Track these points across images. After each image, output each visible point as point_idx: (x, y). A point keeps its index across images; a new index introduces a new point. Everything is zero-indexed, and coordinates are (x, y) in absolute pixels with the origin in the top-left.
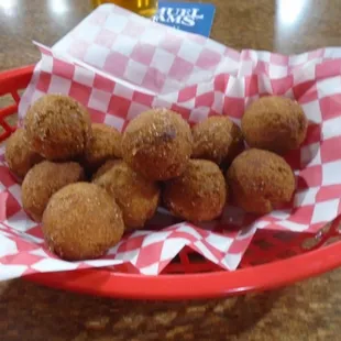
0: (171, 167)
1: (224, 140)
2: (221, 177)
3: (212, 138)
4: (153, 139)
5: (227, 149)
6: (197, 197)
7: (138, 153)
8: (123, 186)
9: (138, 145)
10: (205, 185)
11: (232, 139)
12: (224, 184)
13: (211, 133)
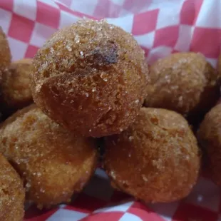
0: (107, 116)
1: (195, 82)
2: (191, 137)
3: (177, 78)
4: (72, 62)
5: (198, 96)
6: (151, 169)
7: (44, 88)
8: (35, 143)
9: (47, 74)
10: (166, 148)
11: (206, 81)
12: (196, 148)
13: (175, 71)
